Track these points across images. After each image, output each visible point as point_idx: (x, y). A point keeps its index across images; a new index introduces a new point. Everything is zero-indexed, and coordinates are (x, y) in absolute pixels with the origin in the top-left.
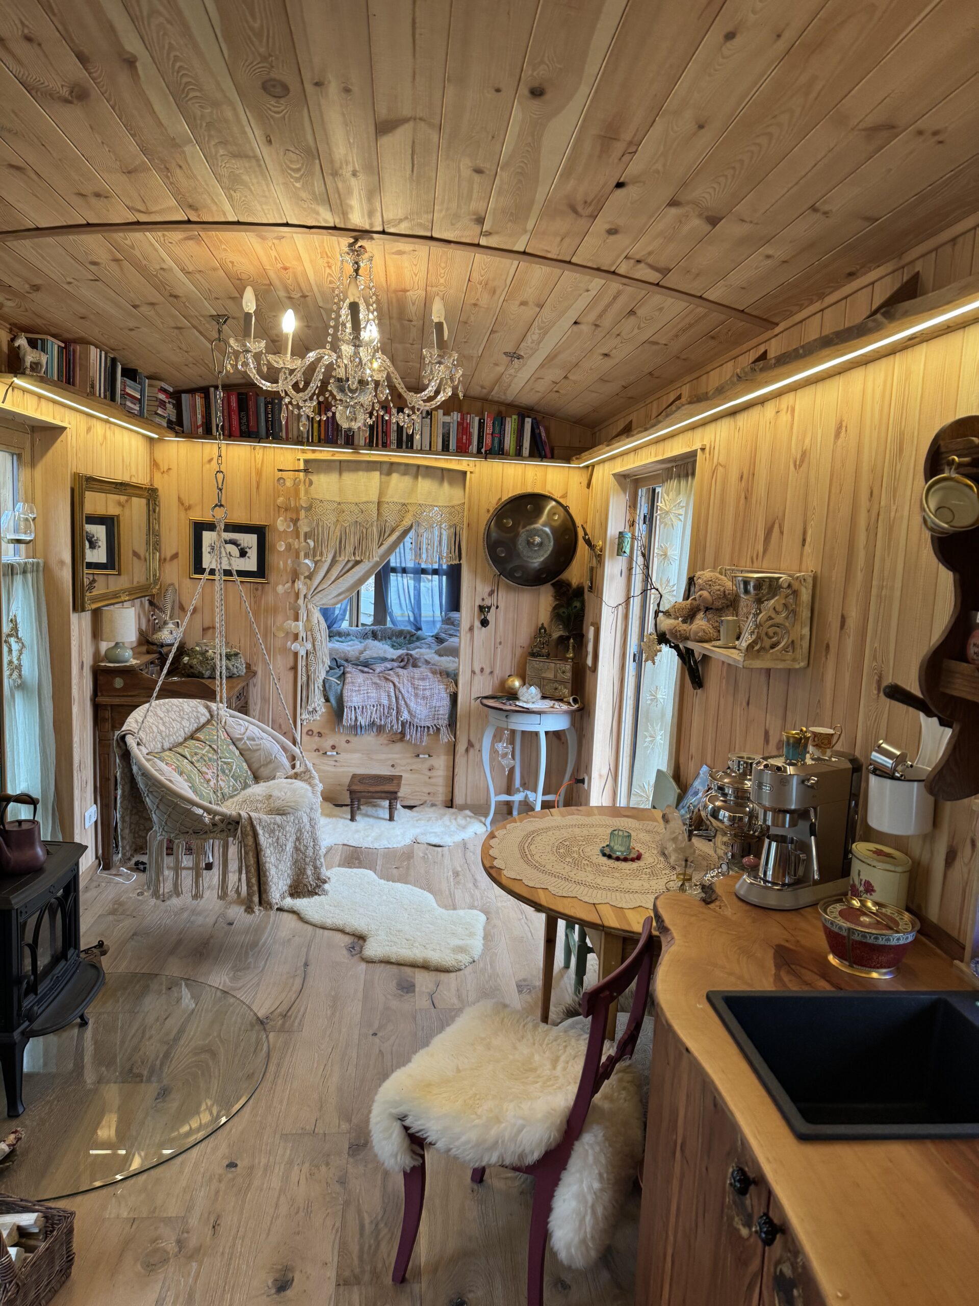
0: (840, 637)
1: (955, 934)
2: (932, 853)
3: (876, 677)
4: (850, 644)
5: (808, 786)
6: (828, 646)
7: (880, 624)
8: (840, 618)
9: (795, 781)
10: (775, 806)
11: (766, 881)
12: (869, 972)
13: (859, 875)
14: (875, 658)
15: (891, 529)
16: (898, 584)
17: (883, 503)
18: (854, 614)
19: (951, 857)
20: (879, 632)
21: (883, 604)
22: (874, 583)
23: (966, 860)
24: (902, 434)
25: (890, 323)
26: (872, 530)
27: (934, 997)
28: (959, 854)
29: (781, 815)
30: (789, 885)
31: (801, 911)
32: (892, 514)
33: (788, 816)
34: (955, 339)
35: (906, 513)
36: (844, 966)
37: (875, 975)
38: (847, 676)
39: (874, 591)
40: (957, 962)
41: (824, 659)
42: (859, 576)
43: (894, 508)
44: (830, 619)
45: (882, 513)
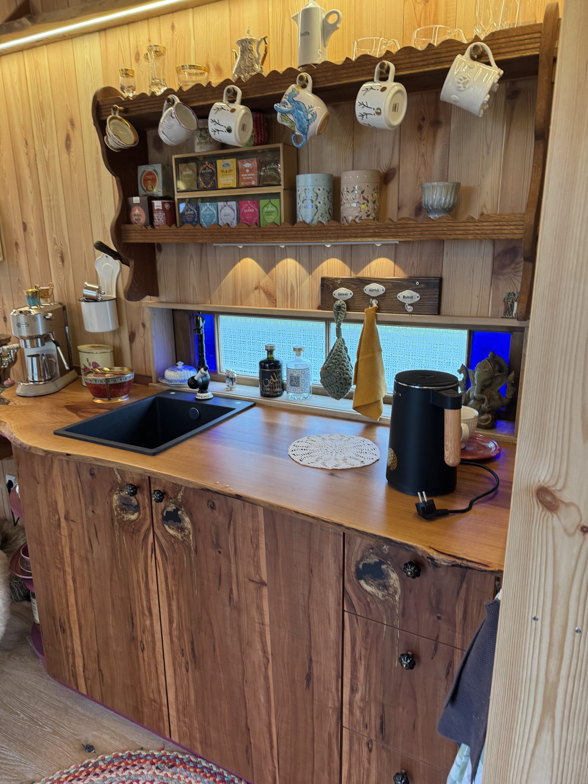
0: (25, 236)
1: (144, 374)
2: (120, 339)
3: (59, 255)
4: (34, 240)
5: (47, 319)
6: (17, 244)
7: (54, 223)
8: (21, 224)
9: (39, 318)
10: (30, 335)
11: (34, 382)
12: (117, 400)
13: (88, 361)
14: (55, 244)
15: (47, 164)
16: (61, 197)
17: (37, 148)
18: (32, 220)
19: (132, 337)
20: (54, 228)
21: (53, 211)
22: (43, 199)
23: (142, 335)
24: (41, 104)
25: (32, 26)
26: (33, 167)
27: (153, 397)
28: (137, 334)
29: (35, 341)
30: (49, 380)
31: (61, 391)
32: (47, 155)
33: (39, 339)
34: (67, 46)
35: (56, 153)
36: (106, 401)
37: (120, 400)
38: (37, 259)
39: (44, 204)
40: (150, 384)
41: (15, 252)
42: (30, 197)
43: (46, 151)
44: (14, 227)
45: (38, 154)
